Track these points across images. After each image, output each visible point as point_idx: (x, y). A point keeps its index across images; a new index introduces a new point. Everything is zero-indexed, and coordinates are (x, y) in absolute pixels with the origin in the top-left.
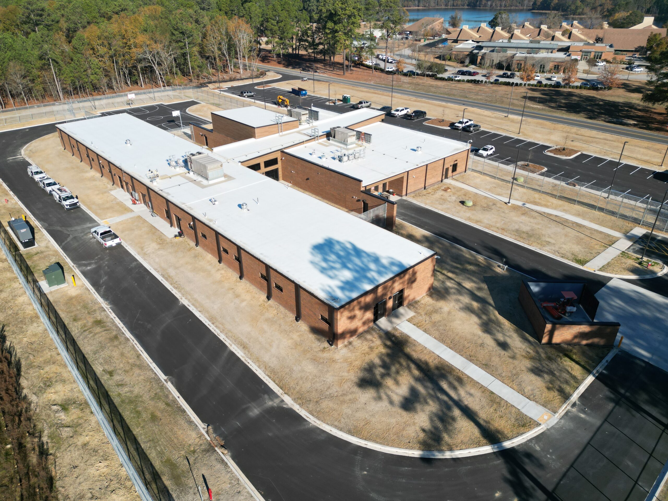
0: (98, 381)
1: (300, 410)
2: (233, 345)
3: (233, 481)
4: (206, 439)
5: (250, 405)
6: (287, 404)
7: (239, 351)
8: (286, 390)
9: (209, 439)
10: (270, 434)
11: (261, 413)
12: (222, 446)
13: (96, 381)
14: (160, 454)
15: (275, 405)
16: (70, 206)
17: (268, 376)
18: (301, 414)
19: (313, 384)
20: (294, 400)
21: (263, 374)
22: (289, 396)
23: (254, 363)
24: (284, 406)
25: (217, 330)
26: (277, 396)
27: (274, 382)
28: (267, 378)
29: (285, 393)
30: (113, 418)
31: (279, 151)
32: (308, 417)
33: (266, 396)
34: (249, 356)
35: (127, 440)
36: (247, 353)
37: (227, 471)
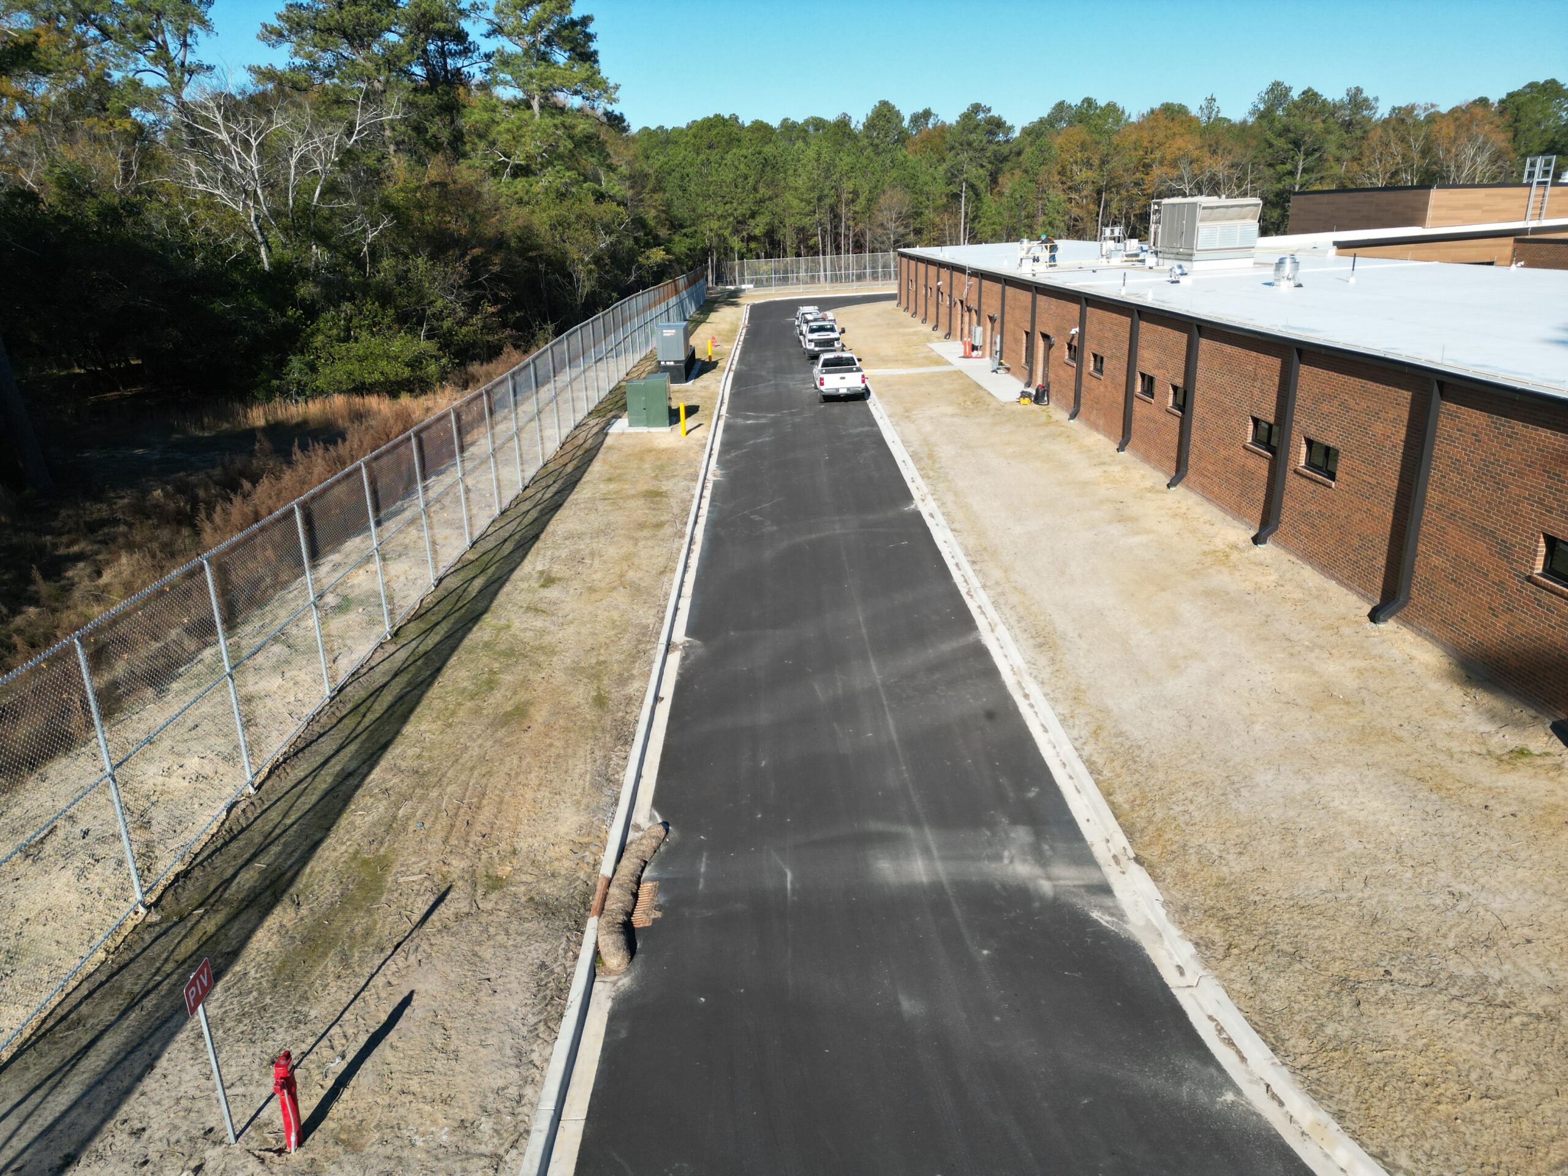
1: (1190, 978)
2: (1001, 629)
5: (910, 831)
6: (1119, 914)
7: (1012, 649)
8: (1156, 850)
9: (606, 869)
11: (936, 887)
12: (628, 931)
14: (391, 826)
15: (1046, 887)
17: (1090, 764)
18: (1184, 999)
20: (1180, 912)
21: (1067, 749)
22: (1155, 878)
23: (1053, 701)
24: (1095, 915)
26: (1084, 857)
27: (1108, 794)
28: (1081, 769)
29: (1138, 860)
32: (1230, 1042)
33: (1022, 834)
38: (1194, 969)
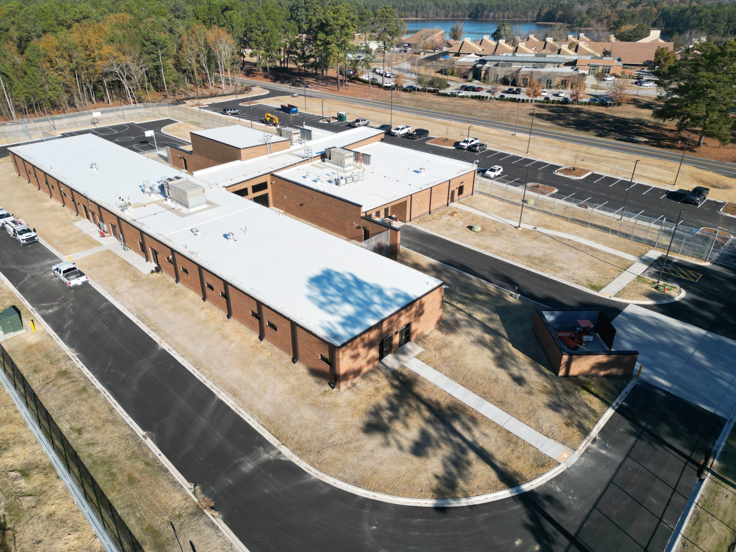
0: (64, 441)
1: (300, 462)
2: (222, 393)
3: (225, 547)
4: (193, 500)
5: (243, 459)
6: (284, 456)
7: (229, 399)
8: (284, 441)
9: (196, 500)
10: (267, 491)
11: (255, 468)
12: (212, 508)
13: (62, 440)
14: (141, 520)
15: (271, 457)
16: (26, 241)
17: (263, 425)
18: (300, 466)
19: (313, 433)
20: (293, 451)
21: (257, 423)
22: (287, 447)
23: (247, 411)
24: (282, 458)
25: (203, 377)
26: (274, 448)
27: (270, 432)
28: (262, 428)
29: (283, 444)
30: (84, 482)
31: (269, 175)
32: (309, 470)
33: (261, 449)
34: (241, 405)
35: (101, 507)
36: (238, 401)
37: (218, 536)
38: (300, 461)
